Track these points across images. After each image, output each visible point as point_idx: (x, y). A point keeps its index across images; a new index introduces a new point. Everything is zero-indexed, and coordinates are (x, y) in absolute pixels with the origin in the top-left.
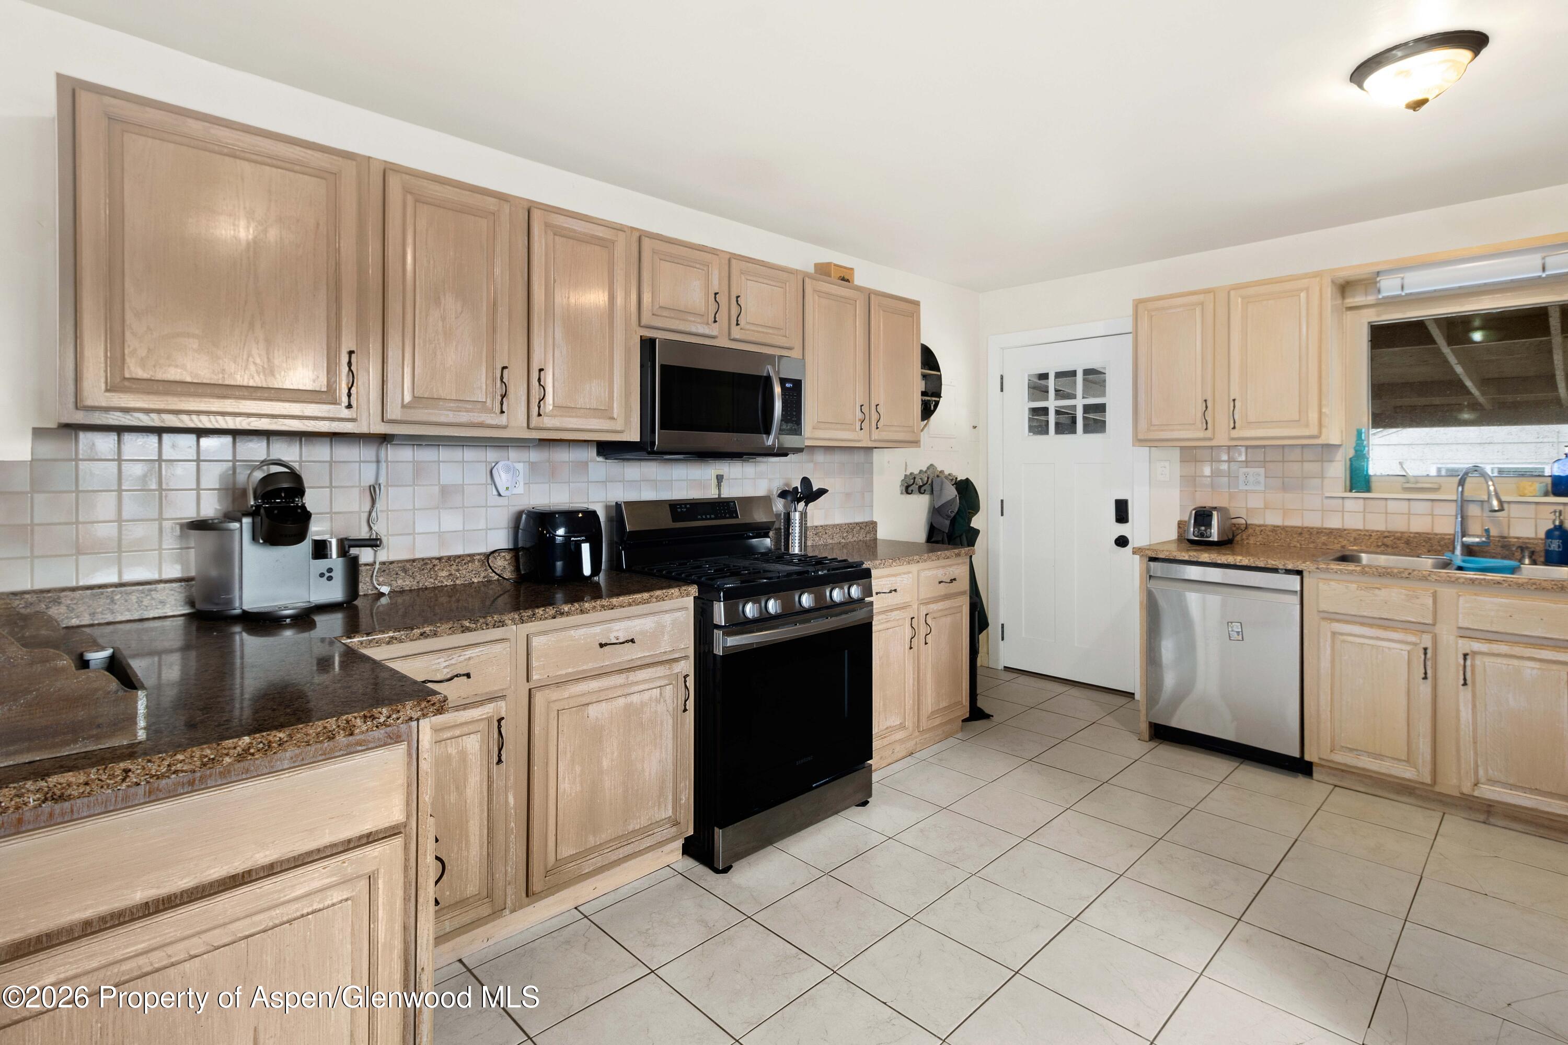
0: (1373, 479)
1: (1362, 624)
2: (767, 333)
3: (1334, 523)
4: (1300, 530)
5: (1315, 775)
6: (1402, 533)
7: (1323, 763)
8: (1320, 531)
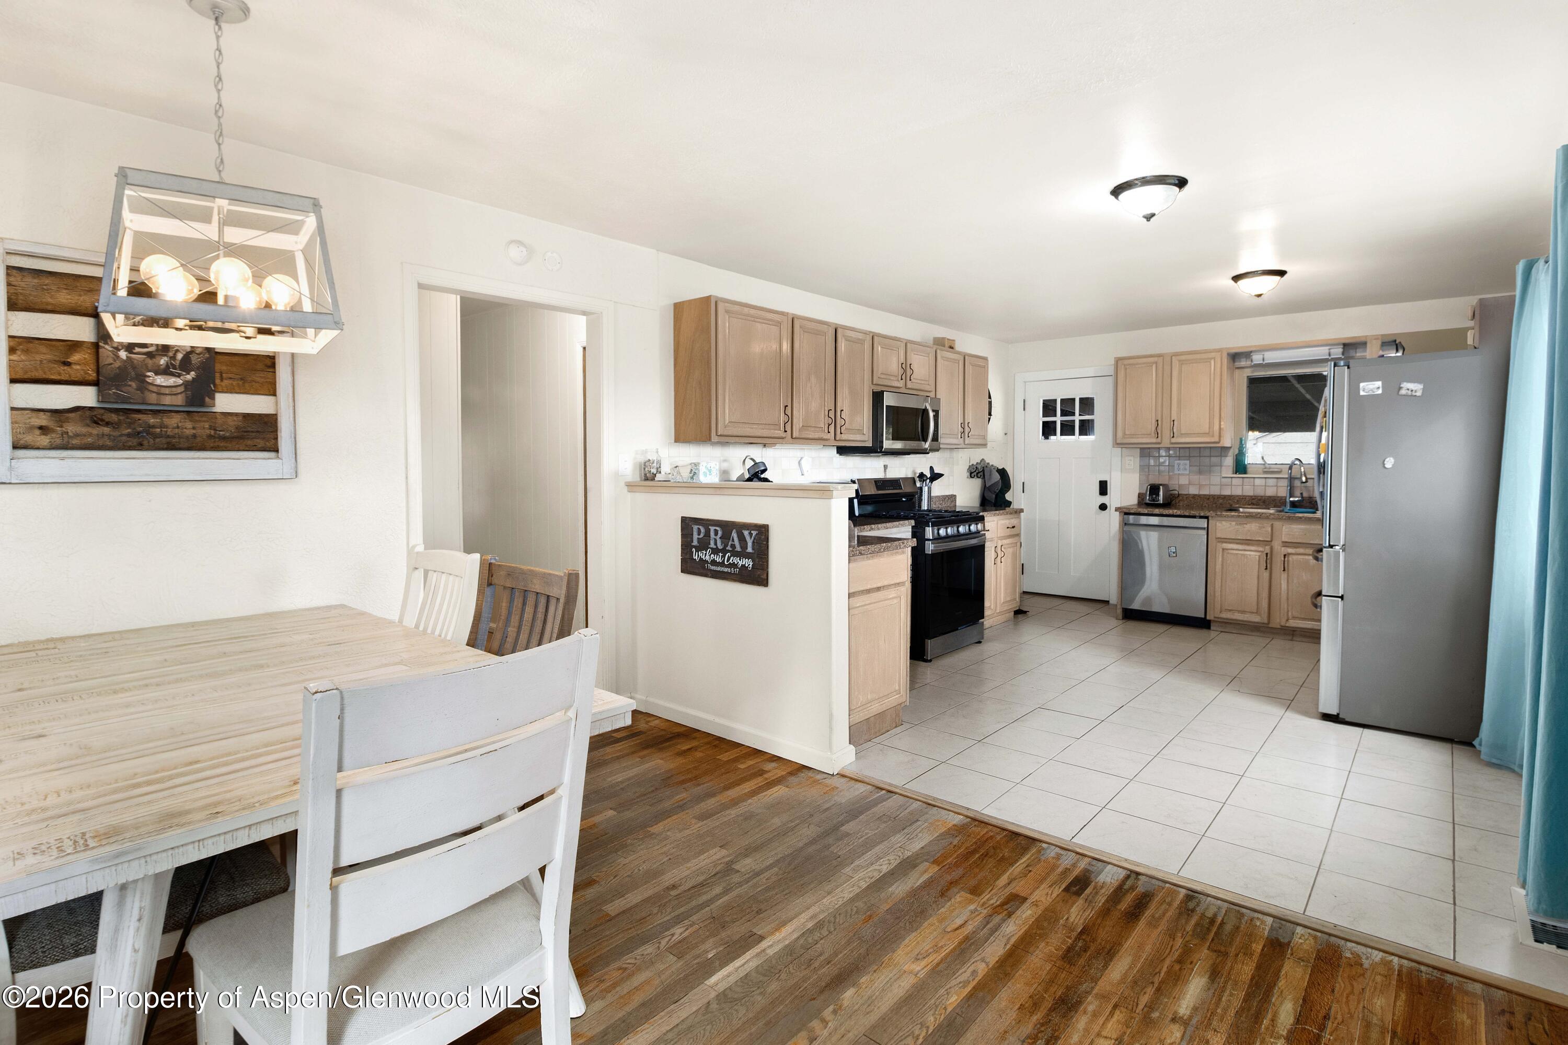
0: (1248, 466)
1: (1237, 543)
2: (921, 384)
3: (1227, 492)
4: (1208, 497)
5: (1212, 628)
6: (1262, 497)
7: (1216, 620)
8: (1219, 497)
